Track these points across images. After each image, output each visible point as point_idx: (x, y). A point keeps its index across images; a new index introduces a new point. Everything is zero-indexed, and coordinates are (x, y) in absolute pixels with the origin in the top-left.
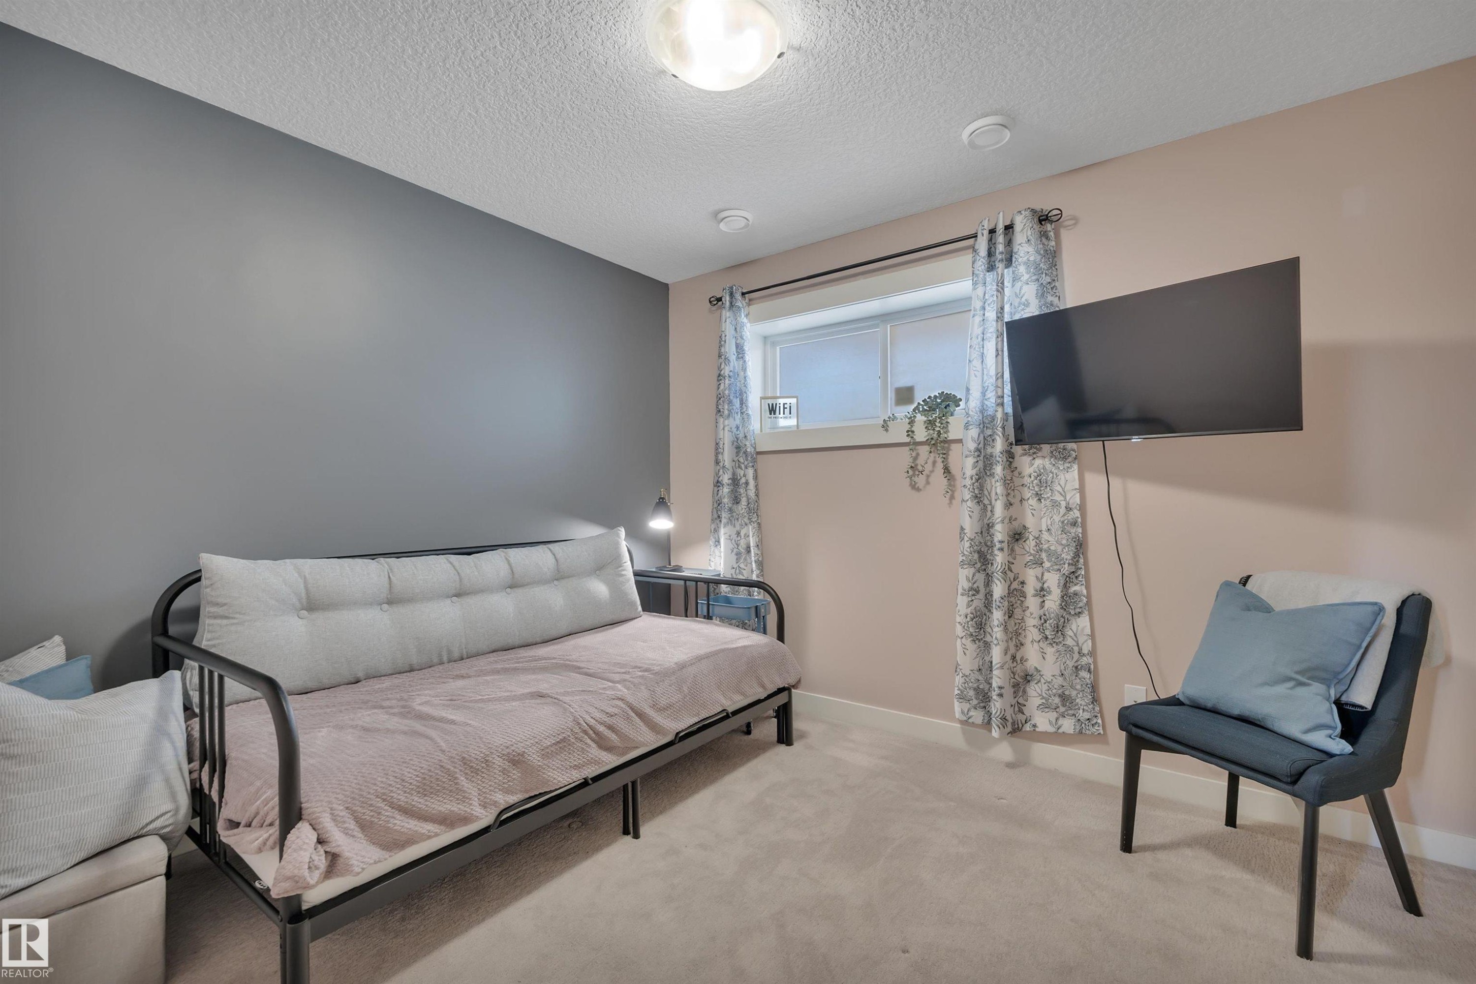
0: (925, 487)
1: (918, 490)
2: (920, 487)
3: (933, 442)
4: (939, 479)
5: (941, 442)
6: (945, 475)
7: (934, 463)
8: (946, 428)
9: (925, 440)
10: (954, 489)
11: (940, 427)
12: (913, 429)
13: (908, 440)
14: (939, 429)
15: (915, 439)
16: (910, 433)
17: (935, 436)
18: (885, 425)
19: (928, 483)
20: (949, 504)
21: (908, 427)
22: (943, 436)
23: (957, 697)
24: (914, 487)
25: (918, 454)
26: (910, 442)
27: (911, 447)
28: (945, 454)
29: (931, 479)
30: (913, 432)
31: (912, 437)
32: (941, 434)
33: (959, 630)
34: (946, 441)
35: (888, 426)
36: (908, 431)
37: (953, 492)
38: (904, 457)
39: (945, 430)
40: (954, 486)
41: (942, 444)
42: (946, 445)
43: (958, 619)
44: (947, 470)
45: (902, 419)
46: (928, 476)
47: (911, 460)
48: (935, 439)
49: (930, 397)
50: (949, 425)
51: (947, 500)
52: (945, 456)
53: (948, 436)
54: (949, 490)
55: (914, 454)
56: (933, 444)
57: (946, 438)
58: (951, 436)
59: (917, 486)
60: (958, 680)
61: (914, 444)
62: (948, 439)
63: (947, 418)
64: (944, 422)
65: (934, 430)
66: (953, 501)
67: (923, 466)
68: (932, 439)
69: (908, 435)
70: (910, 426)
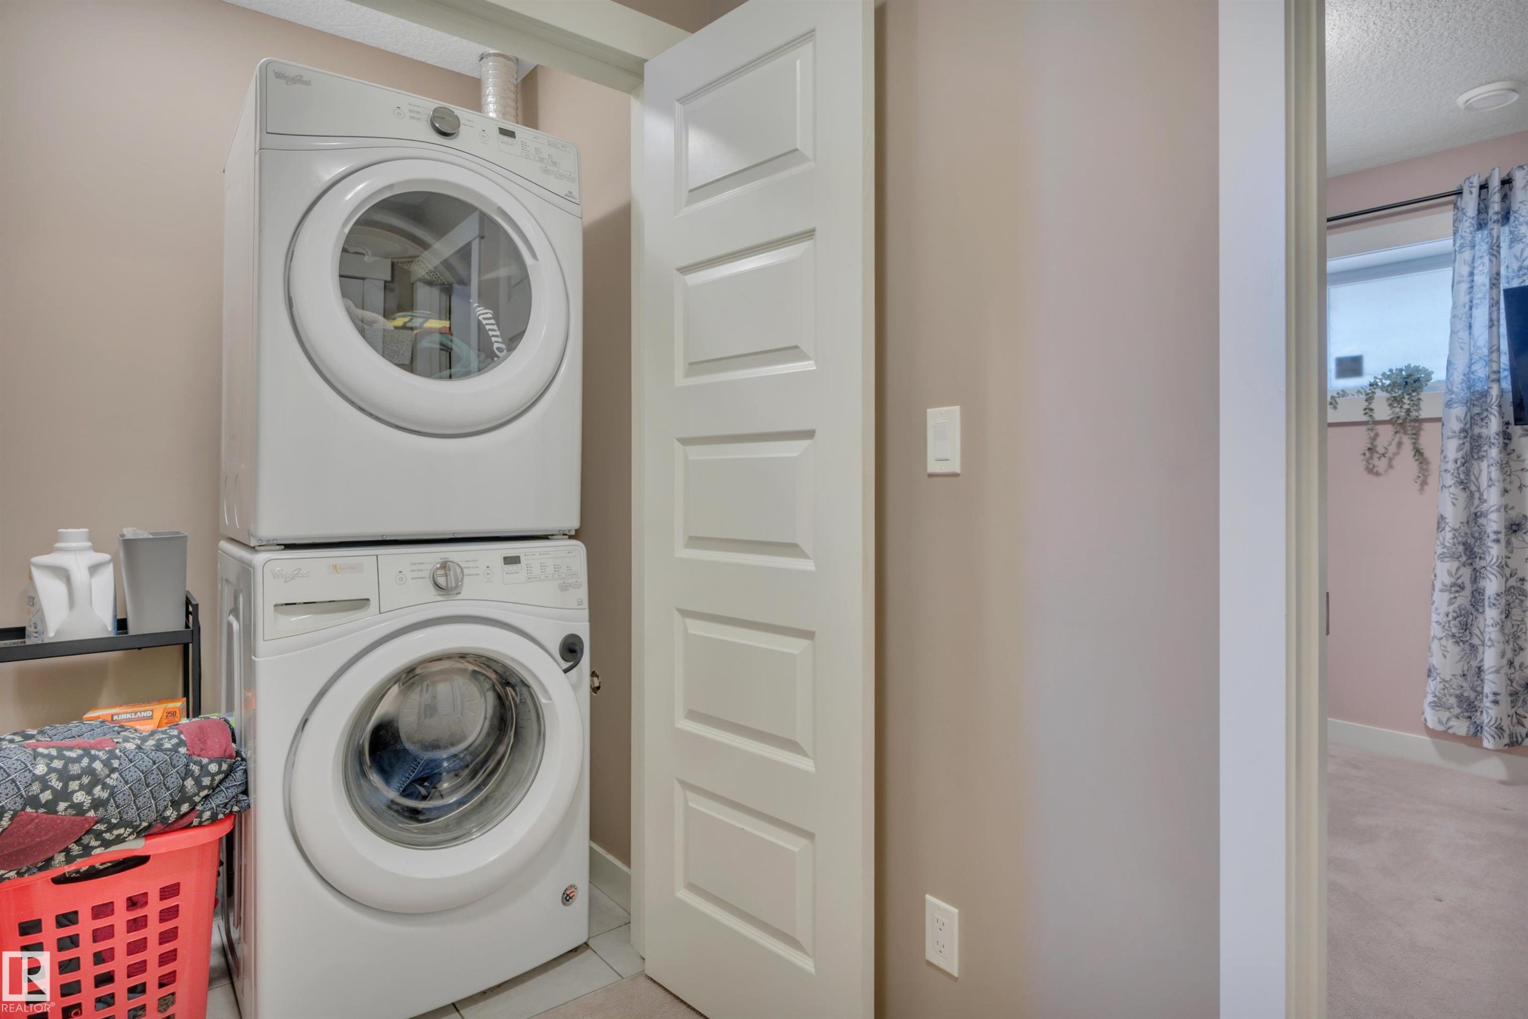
0: (1386, 471)
1: (1377, 474)
2: (1380, 471)
3: (1400, 421)
4: (1406, 461)
5: (1411, 421)
6: (1417, 457)
7: (1400, 444)
8: (1417, 405)
9: (1388, 418)
10: (1426, 474)
11: (1409, 404)
12: (1371, 406)
13: (1365, 418)
14: (1408, 407)
15: (1374, 418)
16: (1369, 410)
17: (1403, 414)
18: (1333, 402)
19: (1390, 466)
20: (1419, 490)
21: (1365, 404)
22: (1414, 414)
23: (1433, 704)
24: (1371, 470)
25: (1377, 435)
26: (1368, 422)
27: (1370, 426)
28: (1415, 434)
29: (1394, 463)
30: (1371, 410)
31: (1371, 416)
32: (1410, 412)
33: (1436, 630)
34: (1417, 420)
35: (1337, 403)
36: (1365, 409)
37: (1426, 477)
38: (1361, 436)
39: (1415, 408)
40: (1427, 470)
41: (1412, 424)
42: (1417, 424)
43: (1434, 617)
44: (1418, 452)
45: (1353, 395)
46: (1391, 460)
47: (1368, 441)
48: (1402, 418)
49: (1391, 370)
50: (1420, 402)
51: (1417, 486)
52: (1416, 436)
53: (1419, 415)
54: (1420, 475)
55: (1372, 434)
56: (1401, 424)
57: (1417, 416)
58: (1424, 415)
59: (1375, 470)
60: (1433, 685)
61: (1372, 424)
62: (1420, 417)
63: (1418, 394)
64: (1415, 399)
65: (1401, 407)
66: (1426, 487)
67: (1386, 449)
68: (1398, 418)
69: (1365, 414)
70: (1367, 404)
